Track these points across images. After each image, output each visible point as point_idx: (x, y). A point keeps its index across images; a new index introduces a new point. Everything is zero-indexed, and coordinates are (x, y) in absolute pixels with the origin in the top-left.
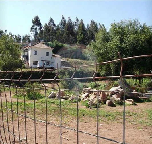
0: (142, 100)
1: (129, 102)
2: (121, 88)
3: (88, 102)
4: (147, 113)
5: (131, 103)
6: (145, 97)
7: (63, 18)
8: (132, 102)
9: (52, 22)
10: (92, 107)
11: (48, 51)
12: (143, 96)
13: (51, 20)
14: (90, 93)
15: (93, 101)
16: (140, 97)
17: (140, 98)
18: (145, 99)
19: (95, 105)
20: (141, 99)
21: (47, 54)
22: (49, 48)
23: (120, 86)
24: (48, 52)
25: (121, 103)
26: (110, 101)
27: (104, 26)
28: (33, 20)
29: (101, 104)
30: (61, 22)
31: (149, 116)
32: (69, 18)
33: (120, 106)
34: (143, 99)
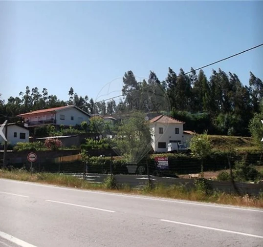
7: (171, 71)
9: (154, 78)
11: (177, 127)
13: (153, 75)
21: (177, 131)
22: (179, 122)
24: (178, 129)
28: (124, 78)
30: (168, 78)
32: (181, 70)
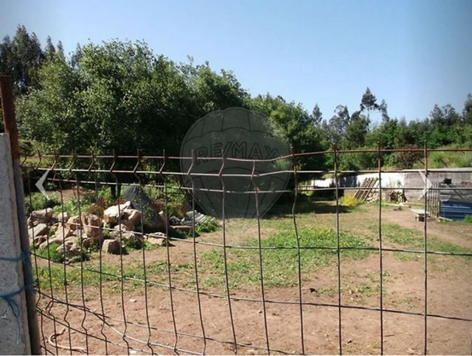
0: (181, 232)
1: (156, 240)
2: (132, 207)
3: (58, 248)
4: (209, 261)
5: (160, 241)
6: (185, 227)
8: (162, 240)
10: (70, 260)
12: (181, 223)
14: (49, 224)
15: (72, 244)
16: (174, 227)
17: (176, 228)
18: (187, 230)
19: (77, 255)
20: (178, 230)
23: (128, 203)
25: (139, 245)
26: (113, 241)
27: (60, 47)
29: (91, 250)
31: (217, 267)
33: (137, 252)
34: (182, 229)
